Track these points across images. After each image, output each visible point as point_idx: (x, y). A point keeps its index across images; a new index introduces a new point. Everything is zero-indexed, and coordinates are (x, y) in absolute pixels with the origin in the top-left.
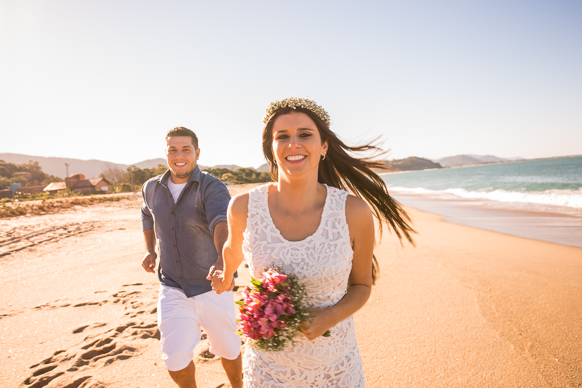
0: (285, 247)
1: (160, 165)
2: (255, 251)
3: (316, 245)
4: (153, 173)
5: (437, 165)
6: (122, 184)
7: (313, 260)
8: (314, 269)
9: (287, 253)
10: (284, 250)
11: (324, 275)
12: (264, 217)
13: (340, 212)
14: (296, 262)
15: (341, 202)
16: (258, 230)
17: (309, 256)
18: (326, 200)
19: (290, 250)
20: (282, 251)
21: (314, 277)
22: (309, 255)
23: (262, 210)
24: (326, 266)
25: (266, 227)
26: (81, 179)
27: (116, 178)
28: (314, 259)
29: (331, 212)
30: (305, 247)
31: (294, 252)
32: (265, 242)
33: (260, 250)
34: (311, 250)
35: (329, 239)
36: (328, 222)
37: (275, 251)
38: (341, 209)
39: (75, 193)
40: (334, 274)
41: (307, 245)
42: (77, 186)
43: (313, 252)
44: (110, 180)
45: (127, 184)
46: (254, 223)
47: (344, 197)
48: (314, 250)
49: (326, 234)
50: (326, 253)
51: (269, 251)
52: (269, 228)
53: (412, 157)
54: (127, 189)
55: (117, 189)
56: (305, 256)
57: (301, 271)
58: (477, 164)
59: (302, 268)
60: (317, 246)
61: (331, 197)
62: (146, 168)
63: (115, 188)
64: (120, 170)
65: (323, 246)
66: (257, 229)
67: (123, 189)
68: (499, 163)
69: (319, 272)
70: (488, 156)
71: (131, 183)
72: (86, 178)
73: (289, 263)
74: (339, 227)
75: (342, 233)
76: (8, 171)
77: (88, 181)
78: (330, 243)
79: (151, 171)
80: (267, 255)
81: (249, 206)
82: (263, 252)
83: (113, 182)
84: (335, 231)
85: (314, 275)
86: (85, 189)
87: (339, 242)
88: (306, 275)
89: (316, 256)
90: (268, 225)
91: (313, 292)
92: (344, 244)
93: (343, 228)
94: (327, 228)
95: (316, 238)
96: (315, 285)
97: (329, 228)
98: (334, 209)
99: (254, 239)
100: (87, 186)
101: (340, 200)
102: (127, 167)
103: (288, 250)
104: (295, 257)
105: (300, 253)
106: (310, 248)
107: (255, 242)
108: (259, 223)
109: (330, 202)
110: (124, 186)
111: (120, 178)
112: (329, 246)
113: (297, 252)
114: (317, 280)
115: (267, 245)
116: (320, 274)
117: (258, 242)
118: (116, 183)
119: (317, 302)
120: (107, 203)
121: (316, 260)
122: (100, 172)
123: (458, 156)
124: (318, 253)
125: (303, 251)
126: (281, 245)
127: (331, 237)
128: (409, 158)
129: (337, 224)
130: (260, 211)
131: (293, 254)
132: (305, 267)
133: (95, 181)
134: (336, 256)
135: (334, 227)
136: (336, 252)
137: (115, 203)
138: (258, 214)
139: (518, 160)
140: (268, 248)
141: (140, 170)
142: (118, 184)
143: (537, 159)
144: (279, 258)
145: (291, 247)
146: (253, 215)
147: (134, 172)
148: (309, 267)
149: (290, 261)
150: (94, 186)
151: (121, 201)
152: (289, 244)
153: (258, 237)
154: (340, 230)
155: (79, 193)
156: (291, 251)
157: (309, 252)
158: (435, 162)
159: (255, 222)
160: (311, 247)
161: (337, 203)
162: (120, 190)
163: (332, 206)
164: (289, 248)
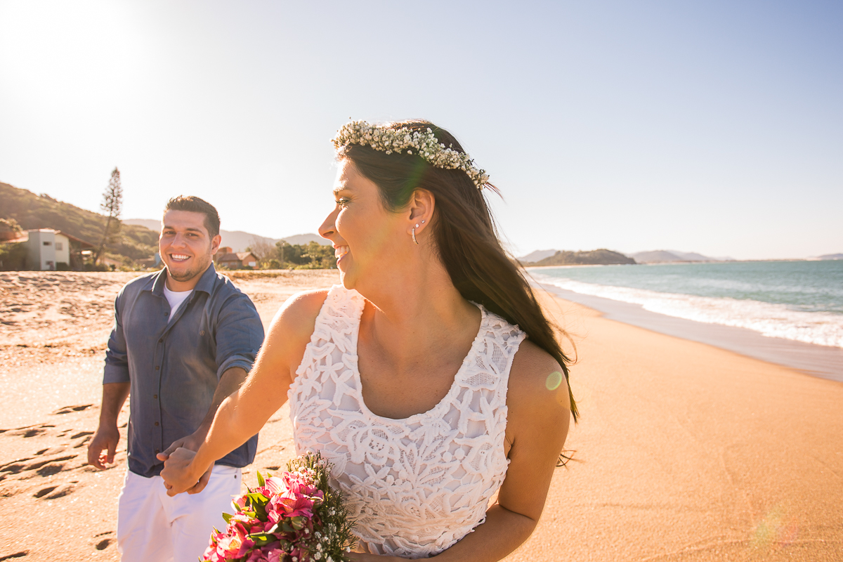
0: (361, 425)
1: (313, 242)
2: (303, 415)
3: (426, 438)
4: (304, 250)
5: (631, 261)
6: (270, 260)
7: (410, 469)
8: (408, 486)
9: (362, 439)
10: (358, 429)
11: (427, 505)
12: (344, 351)
13: (498, 375)
14: (376, 462)
15: (506, 356)
16: (323, 375)
17: (405, 458)
18: (473, 343)
19: (370, 433)
20: (354, 432)
21: (405, 503)
22: (404, 455)
23: (343, 337)
24: (435, 489)
25: (339, 373)
26: (228, 252)
27: (263, 254)
28: (414, 467)
29: (477, 371)
30: (403, 435)
31: (377, 439)
32: (328, 403)
33: (312, 415)
34: (413, 446)
35: (456, 432)
36: (467, 393)
37: (341, 427)
38: (502, 370)
39: (222, 267)
40: (449, 509)
41: (407, 432)
42: (224, 259)
43: (415, 451)
44: (257, 255)
45: (276, 260)
46: (319, 359)
47: (514, 343)
48: (419, 446)
49: (453, 419)
50: (443, 461)
51: (328, 423)
52: (346, 376)
53: (601, 250)
54: (275, 265)
55: (265, 265)
56: (396, 457)
57: (381, 483)
58: (678, 261)
59: (385, 479)
60: (428, 440)
61: (487, 338)
62: (297, 244)
63: (262, 264)
64: (269, 245)
65: (441, 445)
66: (322, 373)
67: (271, 265)
68: (704, 263)
69: (417, 497)
70: (692, 254)
71: (280, 259)
72: (233, 252)
73: (361, 460)
74: (488, 409)
75: (491, 424)
76: (151, 239)
77: (235, 255)
78: (456, 440)
79: (302, 248)
80: (323, 430)
81: (319, 319)
82: (317, 422)
83: (260, 258)
84: (476, 416)
85: (407, 499)
86: (232, 263)
87: (478, 443)
88: (389, 494)
89: (419, 462)
90: (345, 368)
91: (401, 526)
92: (489, 447)
93: (494, 412)
94: (459, 407)
95: (430, 422)
96: (406, 518)
97: (463, 407)
98: (487, 366)
99: (310, 391)
100: (234, 261)
101: (503, 349)
102: (277, 242)
103: (367, 433)
104: (375, 450)
105: (388, 444)
106: (411, 441)
107: (310, 397)
108: (329, 361)
109: (482, 348)
110: (273, 262)
111: (268, 253)
112: (454, 448)
113: (382, 441)
114: (409, 509)
115: (329, 410)
116: (419, 502)
117: (315, 398)
118: (263, 259)
119: (405, 543)
120: (266, 279)
121: (417, 472)
122: (247, 245)
123: (657, 251)
124: (424, 457)
125: (395, 442)
126: (355, 416)
127: (463, 428)
128: (598, 250)
129: (483, 400)
130: (338, 337)
131: (374, 444)
132: (390, 478)
133: (243, 255)
134: (462, 471)
135: (475, 406)
136: (466, 464)
137: (273, 279)
138: (332, 341)
139: (727, 261)
140: (330, 416)
141: (290, 246)
142: (266, 260)
143: (750, 261)
144: (344, 443)
145: (374, 427)
146: (322, 342)
147: (284, 248)
148: (399, 481)
149: (364, 459)
150: (241, 261)
151: (277, 278)
152: (372, 421)
153: (319, 389)
154: (487, 416)
155: (226, 267)
156: (371, 436)
157: (407, 450)
158: (628, 257)
159: (322, 356)
160: (414, 439)
161: (497, 354)
162: (268, 267)
163: (484, 358)
164: (370, 428)
